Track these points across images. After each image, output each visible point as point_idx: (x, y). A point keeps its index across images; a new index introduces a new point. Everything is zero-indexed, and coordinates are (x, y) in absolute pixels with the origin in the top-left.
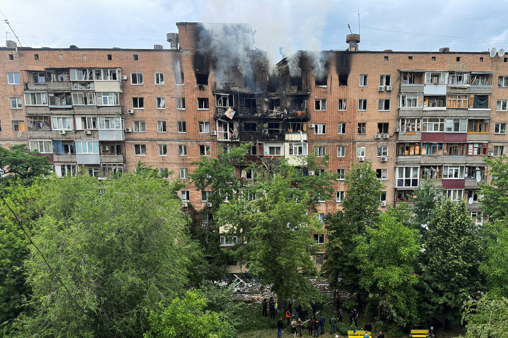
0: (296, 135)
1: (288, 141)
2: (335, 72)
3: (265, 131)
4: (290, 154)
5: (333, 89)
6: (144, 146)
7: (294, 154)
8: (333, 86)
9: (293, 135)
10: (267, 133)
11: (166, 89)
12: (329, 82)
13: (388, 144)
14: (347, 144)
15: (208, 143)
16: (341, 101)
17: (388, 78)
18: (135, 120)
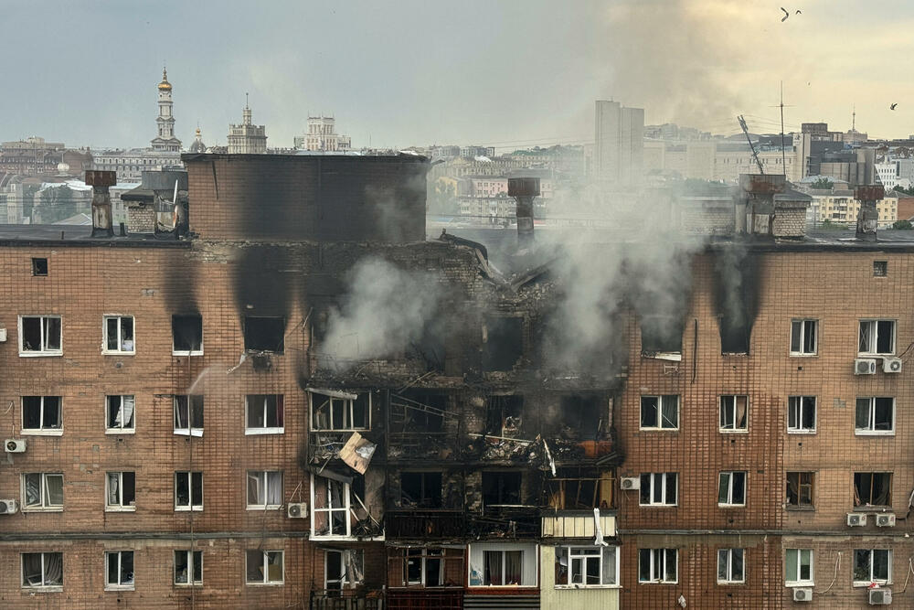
0: (580, 520)
1: (550, 541)
2: (708, 311)
3: (472, 500)
4: (558, 582)
5: (700, 366)
6: (55, 559)
7: (571, 584)
8: (701, 355)
9: (569, 520)
10: (477, 504)
11: (140, 370)
12: (688, 343)
13: (892, 543)
14: (753, 544)
15: (276, 543)
16: (727, 401)
17: (886, 328)
18: (32, 471)
